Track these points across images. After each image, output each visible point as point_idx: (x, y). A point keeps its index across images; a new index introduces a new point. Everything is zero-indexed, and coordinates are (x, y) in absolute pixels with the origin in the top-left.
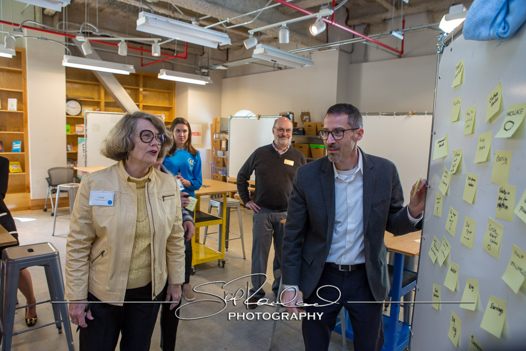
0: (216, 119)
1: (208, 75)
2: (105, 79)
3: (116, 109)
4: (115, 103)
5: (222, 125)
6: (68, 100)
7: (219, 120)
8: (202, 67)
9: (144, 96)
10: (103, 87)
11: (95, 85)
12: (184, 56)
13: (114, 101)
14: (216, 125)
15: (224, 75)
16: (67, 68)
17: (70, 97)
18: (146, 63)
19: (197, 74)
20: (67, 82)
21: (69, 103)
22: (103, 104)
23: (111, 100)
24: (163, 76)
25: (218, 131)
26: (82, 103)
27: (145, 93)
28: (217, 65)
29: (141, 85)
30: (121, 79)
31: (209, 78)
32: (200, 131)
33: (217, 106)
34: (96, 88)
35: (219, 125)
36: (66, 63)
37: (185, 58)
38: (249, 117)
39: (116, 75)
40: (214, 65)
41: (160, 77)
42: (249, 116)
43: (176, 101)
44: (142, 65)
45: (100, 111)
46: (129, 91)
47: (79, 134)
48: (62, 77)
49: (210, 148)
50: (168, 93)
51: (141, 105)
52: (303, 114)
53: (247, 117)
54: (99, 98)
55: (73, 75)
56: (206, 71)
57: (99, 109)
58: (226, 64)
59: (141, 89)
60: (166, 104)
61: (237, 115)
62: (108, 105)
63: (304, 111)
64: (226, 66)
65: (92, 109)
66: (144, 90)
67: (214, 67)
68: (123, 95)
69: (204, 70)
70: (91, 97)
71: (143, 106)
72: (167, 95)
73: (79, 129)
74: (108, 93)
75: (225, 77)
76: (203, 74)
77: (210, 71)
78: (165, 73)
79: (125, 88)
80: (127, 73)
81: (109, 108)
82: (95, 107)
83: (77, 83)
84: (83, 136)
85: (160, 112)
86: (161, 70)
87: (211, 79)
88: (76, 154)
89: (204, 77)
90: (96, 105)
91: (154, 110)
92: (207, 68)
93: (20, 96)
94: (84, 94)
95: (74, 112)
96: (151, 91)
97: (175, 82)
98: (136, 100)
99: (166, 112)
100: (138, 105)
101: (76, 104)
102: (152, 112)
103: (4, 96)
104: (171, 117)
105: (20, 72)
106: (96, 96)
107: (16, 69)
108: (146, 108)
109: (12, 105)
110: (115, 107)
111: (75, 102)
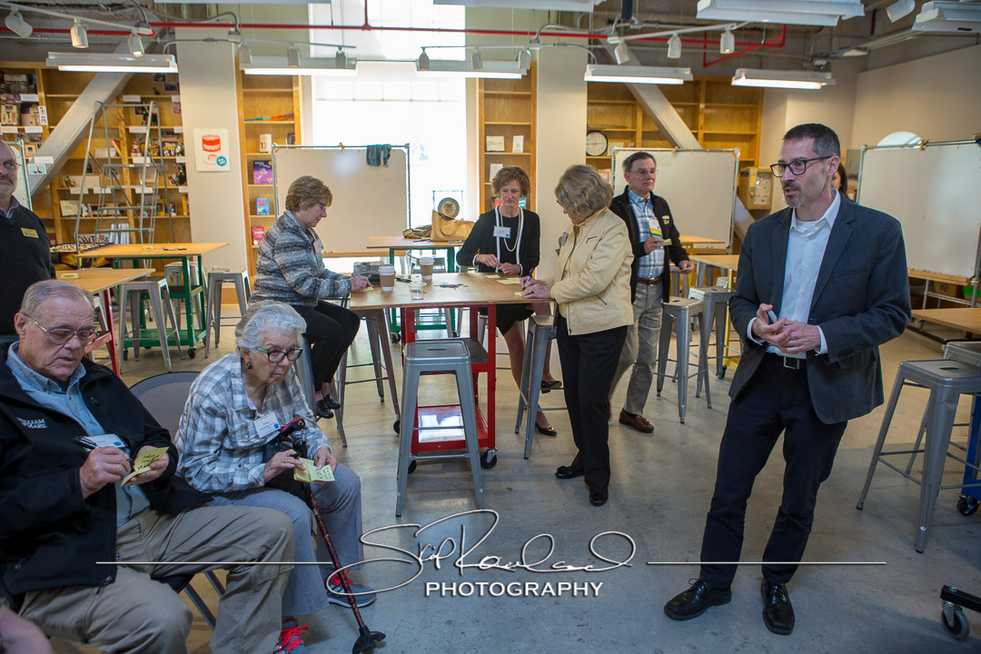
1: (827, 69)
2: (644, 95)
3: (660, 142)
4: (659, 132)
6: (589, 132)
9: (707, 118)
10: (641, 107)
11: (628, 105)
13: (657, 129)
15: (862, 65)
16: (590, 83)
17: (592, 127)
18: (712, 60)
19: (805, 69)
20: (589, 104)
21: (590, 135)
22: (639, 135)
23: (653, 128)
24: (742, 81)
26: (608, 136)
27: (708, 111)
28: (848, 48)
29: (702, 98)
30: (669, 93)
31: (829, 76)
34: (630, 109)
36: (589, 78)
37: (783, 45)
39: (660, 86)
40: (841, 49)
41: (735, 82)
42: (912, 143)
43: (763, 123)
44: (705, 65)
45: (635, 147)
46: (681, 110)
48: (581, 99)
50: (751, 109)
51: (701, 133)
53: (906, 145)
54: (634, 126)
55: (598, 93)
56: (824, 63)
57: (633, 144)
58: (864, 44)
59: (702, 106)
60: (744, 129)
61: (884, 142)
62: (646, 135)
64: (864, 50)
65: (622, 144)
66: (706, 107)
68: (671, 119)
69: (818, 62)
70: (622, 125)
71: (705, 134)
72: (747, 112)
74: (648, 116)
76: (818, 68)
77: (833, 61)
78: (743, 75)
79: (675, 106)
80: (679, 82)
81: (649, 142)
82: (627, 141)
83: (602, 104)
85: (733, 144)
86: (738, 71)
87: (833, 77)
89: (818, 74)
90: (629, 135)
91: (724, 141)
92: (827, 59)
93: (528, 132)
94: (611, 120)
95: (597, 151)
96: (720, 108)
97: (763, 88)
98: (693, 126)
99: (744, 144)
100: (696, 135)
101: (600, 138)
102: (718, 145)
103: (508, 132)
104: (753, 151)
105: (528, 97)
106: (629, 124)
107: (524, 91)
108: (708, 137)
109: (518, 145)
110: (661, 139)
111: (598, 135)
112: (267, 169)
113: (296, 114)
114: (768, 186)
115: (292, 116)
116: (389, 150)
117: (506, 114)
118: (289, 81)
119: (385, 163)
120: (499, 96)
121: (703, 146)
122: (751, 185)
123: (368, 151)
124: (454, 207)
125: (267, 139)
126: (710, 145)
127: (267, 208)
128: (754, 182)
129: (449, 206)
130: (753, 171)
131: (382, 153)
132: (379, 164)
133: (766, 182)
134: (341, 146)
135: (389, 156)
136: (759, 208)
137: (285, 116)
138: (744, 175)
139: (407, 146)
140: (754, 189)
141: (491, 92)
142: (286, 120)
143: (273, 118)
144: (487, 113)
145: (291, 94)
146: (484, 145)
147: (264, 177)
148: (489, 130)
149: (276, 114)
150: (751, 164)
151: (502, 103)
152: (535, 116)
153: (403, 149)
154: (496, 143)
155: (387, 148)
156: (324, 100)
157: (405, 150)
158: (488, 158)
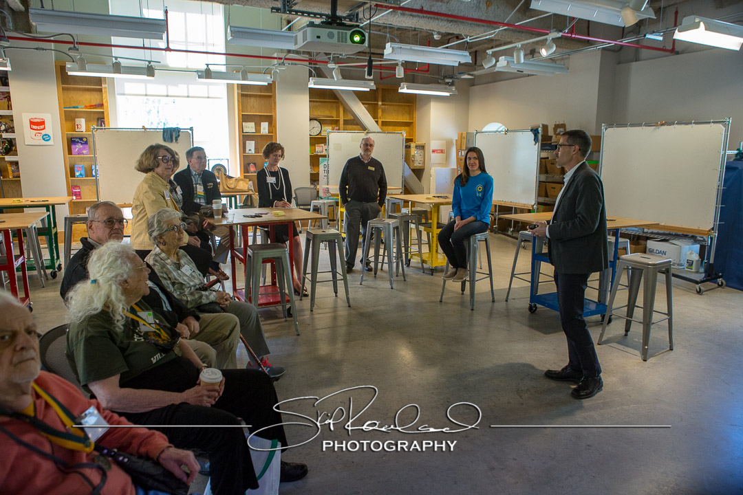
0: (462, 134)
1: (452, 84)
2: (344, 97)
3: (355, 127)
4: (353, 120)
5: (468, 141)
6: (310, 120)
7: (464, 135)
8: (445, 77)
9: (383, 111)
10: (342, 104)
11: (334, 102)
12: (426, 69)
13: (352, 118)
14: (461, 141)
15: (472, 83)
16: (311, 89)
17: (312, 116)
19: (439, 83)
20: (310, 101)
21: (312, 121)
22: (341, 122)
23: (350, 117)
24: (404, 90)
25: (464, 148)
26: (322, 122)
27: (383, 106)
28: (463, 73)
29: (380, 99)
30: (360, 96)
32: (444, 148)
33: (463, 120)
34: (335, 105)
35: (464, 141)
36: (311, 85)
37: (428, 71)
38: (500, 132)
39: (355, 92)
40: (459, 74)
41: (400, 91)
42: (499, 130)
43: (417, 115)
44: (381, 79)
45: (339, 130)
46: (367, 106)
47: (319, 154)
48: (306, 98)
49: (456, 167)
50: (409, 106)
51: (380, 121)
52: (557, 126)
53: (497, 131)
54: (338, 116)
55: (315, 95)
56: (451, 81)
57: (338, 128)
58: (472, 73)
59: (380, 103)
60: (406, 119)
61: (487, 128)
62: (346, 122)
63: (558, 123)
64: (472, 75)
65: (331, 128)
66: (382, 104)
67: (459, 76)
68: (361, 111)
69: (447, 80)
70: (330, 115)
71: (382, 122)
72: (407, 108)
73: (319, 149)
74: (347, 110)
75: (474, 85)
76: (447, 84)
77: (455, 80)
78: (405, 86)
79: (363, 104)
80: (368, 90)
81: (348, 127)
82: (333, 126)
83: (317, 102)
84: (325, 156)
85: (399, 128)
86: (402, 84)
87: (456, 88)
88: (318, 174)
89: (447, 86)
90: (335, 123)
91: (394, 126)
92: (451, 78)
93: (270, 120)
94: (323, 113)
95: (315, 132)
96: (390, 105)
97: (416, 94)
98: (375, 116)
99: (406, 128)
100: (377, 122)
101: (316, 124)
102: (390, 128)
103: (258, 120)
104: (411, 132)
105: (270, 96)
106: (334, 114)
107: (267, 94)
108: (384, 124)
109: (264, 129)
110: (355, 125)
111: (315, 121)
112: (82, 144)
113: (105, 104)
114: (422, 154)
115: (101, 105)
116: (179, 132)
117: (255, 108)
118: (99, 81)
119: (176, 140)
120: (250, 96)
121: (382, 129)
122: (412, 154)
123: (164, 132)
124: (223, 170)
125: (82, 123)
126: (385, 128)
127: (83, 172)
128: (414, 151)
129: (220, 170)
130: (413, 145)
131: (174, 134)
132: (172, 141)
133: (420, 152)
134: (144, 128)
135: (179, 136)
136: (418, 168)
137: (95, 105)
138: (408, 147)
139: (191, 129)
140: (414, 156)
141: (246, 93)
142: (96, 108)
143: (86, 107)
144: (242, 106)
145: (101, 90)
146: (241, 128)
147: (80, 149)
148: (245, 118)
149: (88, 105)
150: (411, 140)
151: (253, 99)
152: (275, 109)
153: (189, 131)
154: (250, 127)
155: (177, 130)
156: (124, 94)
157: (190, 132)
158: (245, 138)
